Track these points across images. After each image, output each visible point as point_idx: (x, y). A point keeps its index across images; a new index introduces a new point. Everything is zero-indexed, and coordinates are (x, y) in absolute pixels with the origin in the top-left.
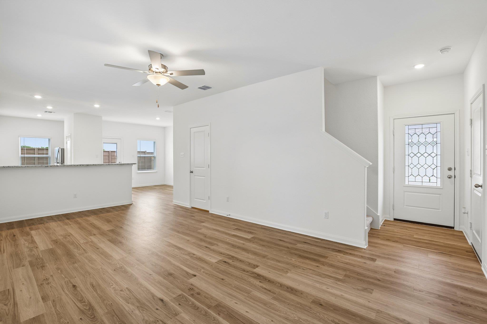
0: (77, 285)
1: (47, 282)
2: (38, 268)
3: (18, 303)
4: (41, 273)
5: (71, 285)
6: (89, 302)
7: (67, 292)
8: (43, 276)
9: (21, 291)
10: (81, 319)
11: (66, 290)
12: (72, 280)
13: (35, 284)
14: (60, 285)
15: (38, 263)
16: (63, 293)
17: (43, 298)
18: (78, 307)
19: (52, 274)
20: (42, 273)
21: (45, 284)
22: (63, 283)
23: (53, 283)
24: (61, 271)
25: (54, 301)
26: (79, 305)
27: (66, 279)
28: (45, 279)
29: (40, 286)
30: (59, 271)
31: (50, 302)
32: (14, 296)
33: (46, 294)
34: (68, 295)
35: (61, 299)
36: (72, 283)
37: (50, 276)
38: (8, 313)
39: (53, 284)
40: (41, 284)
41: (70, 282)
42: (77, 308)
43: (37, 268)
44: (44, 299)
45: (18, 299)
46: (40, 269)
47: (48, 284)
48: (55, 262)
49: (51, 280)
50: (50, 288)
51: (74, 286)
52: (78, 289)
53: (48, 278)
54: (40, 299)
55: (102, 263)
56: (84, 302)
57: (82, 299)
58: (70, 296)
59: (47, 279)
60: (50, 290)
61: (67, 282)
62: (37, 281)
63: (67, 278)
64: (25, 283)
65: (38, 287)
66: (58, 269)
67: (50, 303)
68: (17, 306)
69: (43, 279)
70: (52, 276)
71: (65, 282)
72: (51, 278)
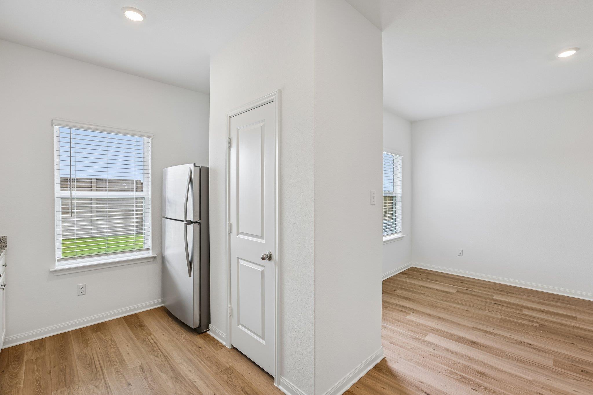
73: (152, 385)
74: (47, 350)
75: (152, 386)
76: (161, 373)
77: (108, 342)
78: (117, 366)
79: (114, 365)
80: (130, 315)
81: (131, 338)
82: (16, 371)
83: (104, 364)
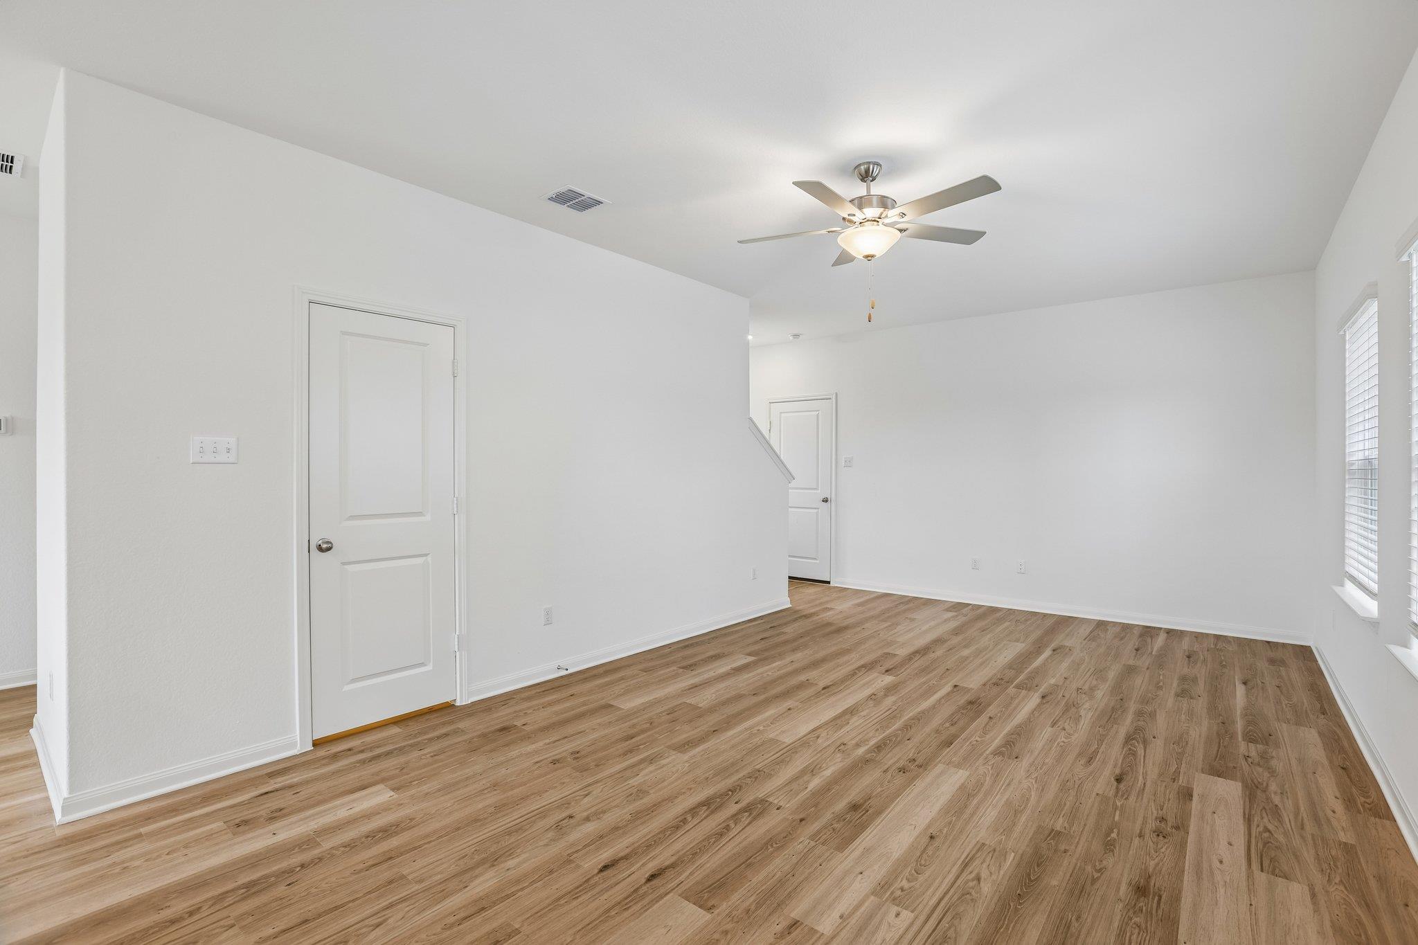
0: (1113, 779)
1: (1163, 825)
2: (1157, 898)
3: (1241, 821)
4: (1161, 864)
5: (1122, 786)
6: (1124, 745)
7: (1141, 778)
8: (1163, 850)
9: (1231, 845)
10: (1154, 738)
11: (1139, 785)
12: (1112, 793)
13: (1191, 838)
14: (1142, 799)
15: (1143, 926)
16: (1149, 784)
17: (1191, 796)
18: (1145, 751)
19: (1136, 841)
20: (1157, 864)
21: (1170, 824)
22: (1132, 798)
23: (1152, 813)
24: (1108, 835)
25: (1174, 780)
26: (1140, 752)
27: (1119, 804)
28: (1161, 838)
29: (1181, 826)
30: (1114, 835)
31: (1180, 781)
32: (1249, 842)
33: (1179, 800)
34: (1143, 773)
35: (1160, 775)
36: (1117, 788)
37: (1147, 836)
38: (1264, 811)
39: (1155, 812)
40: (1177, 828)
41: (1117, 792)
42: (1147, 751)
43: (1160, 897)
44: (1187, 794)
45: (1241, 828)
46: (1157, 886)
47: (1163, 819)
48: (1094, 881)
49: (1152, 824)
50: (1165, 807)
51: (1119, 780)
52: (1118, 771)
53: (1155, 835)
54: (1195, 798)
55: (1009, 784)
56: (1130, 749)
57: (1129, 754)
58: (1141, 770)
59: (1158, 833)
60: (1167, 802)
61: (1122, 796)
62: (1183, 845)
63: (1114, 802)
64: (1216, 864)
65: (1188, 826)
66: (1109, 846)
67: (1182, 781)
68: (1244, 814)
69: (1166, 840)
70: (1141, 836)
71: (1127, 799)
72: (1147, 831)
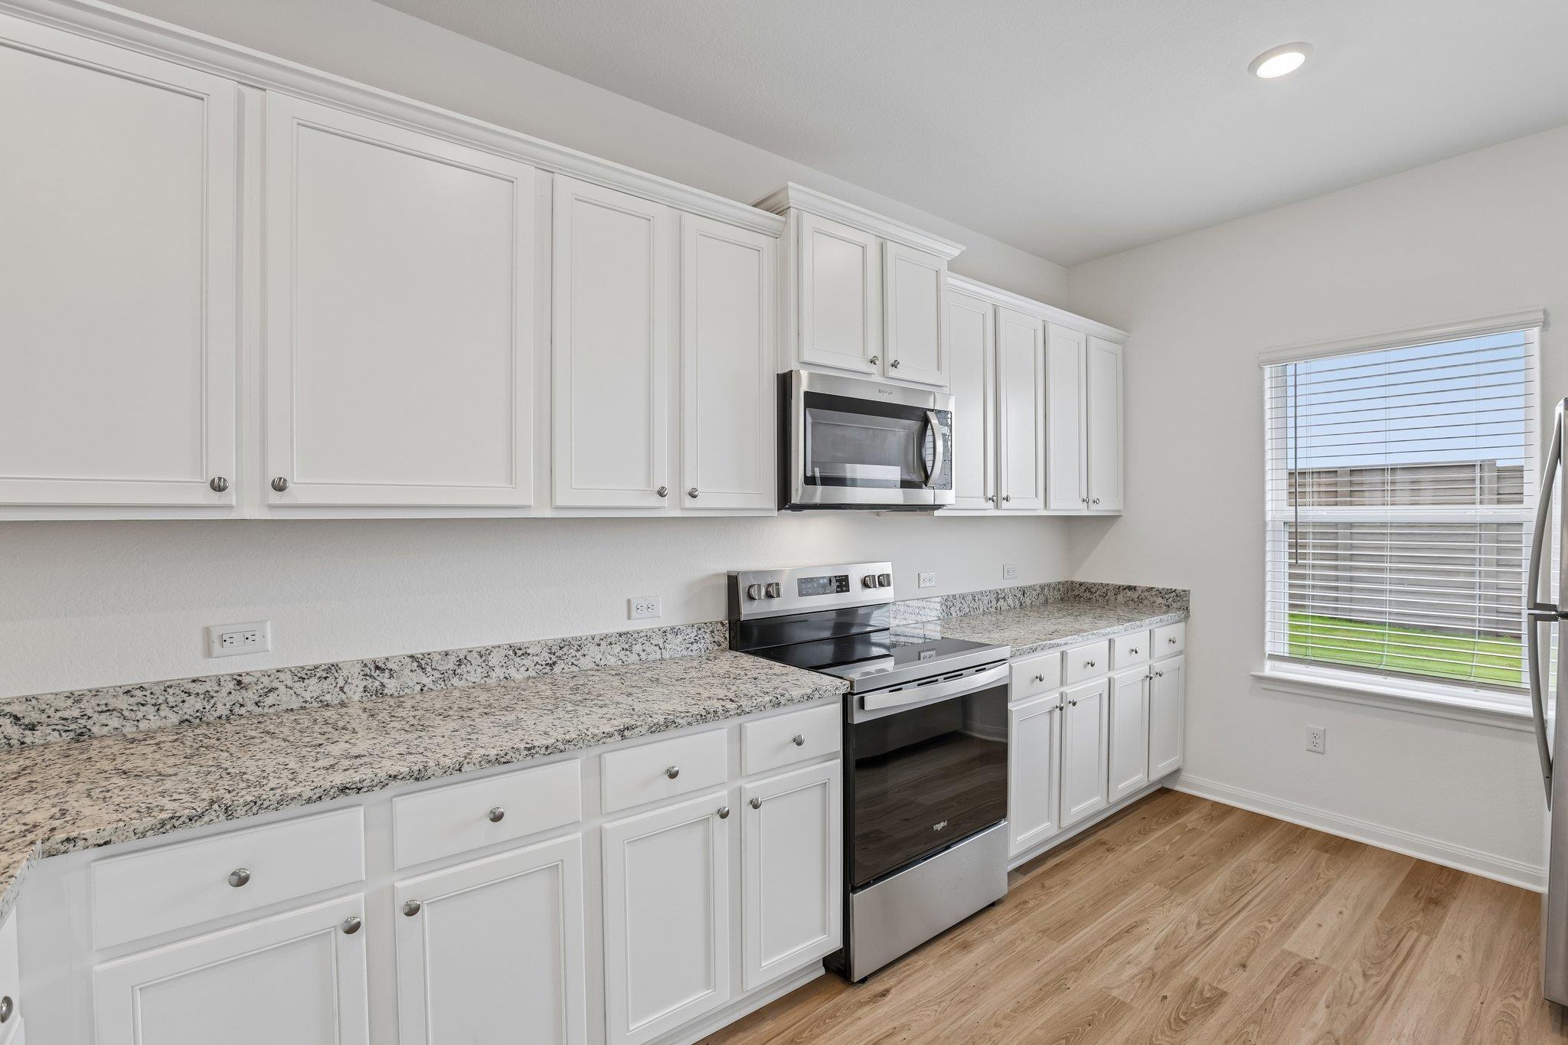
73: (1275, 1004)
74: (1219, 826)
75: (1273, 1006)
76: (1323, 1006)
77: (1318, 879)
78: (1270, 926)
79: (1270, 920)
80: (1442, 868)
81: (1370, 907)
82: (1154, 827)
83: (1258, 905)
